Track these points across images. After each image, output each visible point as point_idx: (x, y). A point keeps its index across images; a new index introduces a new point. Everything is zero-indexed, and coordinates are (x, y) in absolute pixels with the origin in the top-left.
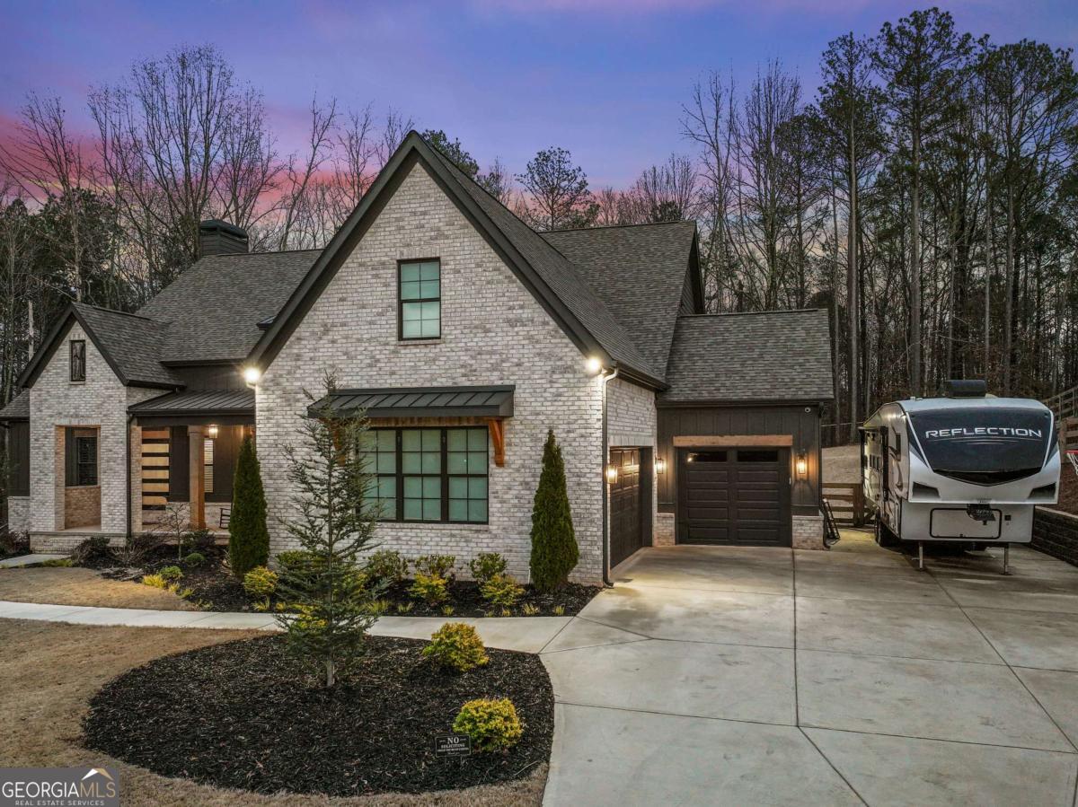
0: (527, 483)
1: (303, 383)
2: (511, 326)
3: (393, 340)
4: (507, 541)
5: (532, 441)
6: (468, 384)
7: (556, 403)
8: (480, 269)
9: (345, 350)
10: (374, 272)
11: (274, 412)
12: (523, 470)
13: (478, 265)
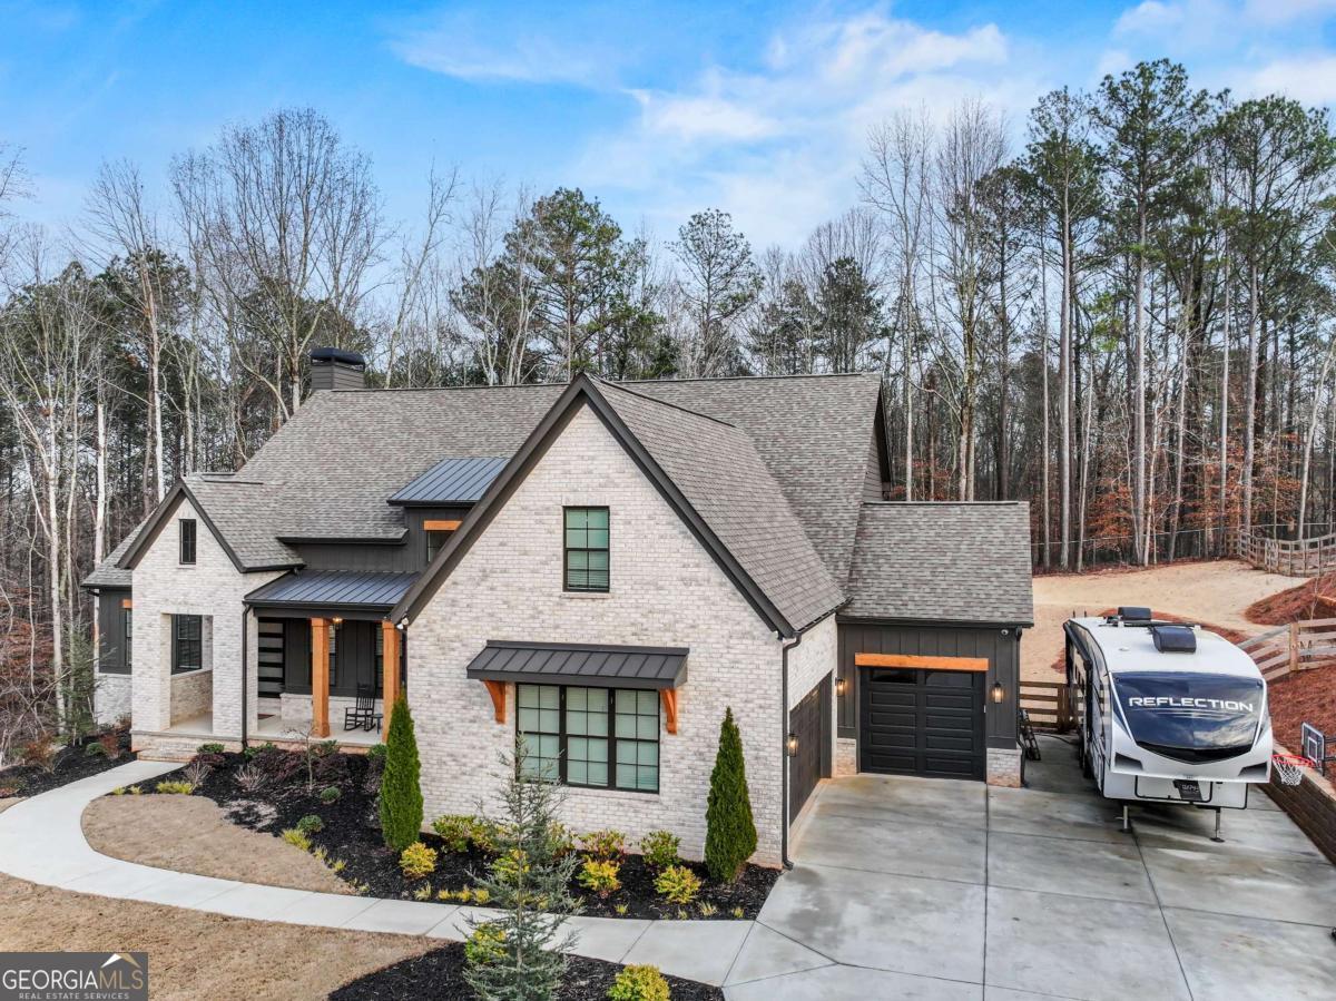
0: (701, 754)
1: (460, 632)
2: (685, 584)
3: (559, 590)
4: (680, 813)
5: (706, 709)
6: (638, 644)
7: (733, 671)
8: (652, 522)
9: (505, 599)
10: (538, 517)
11: (428, 661)
12: (697, 739)
13: (650, 518)
